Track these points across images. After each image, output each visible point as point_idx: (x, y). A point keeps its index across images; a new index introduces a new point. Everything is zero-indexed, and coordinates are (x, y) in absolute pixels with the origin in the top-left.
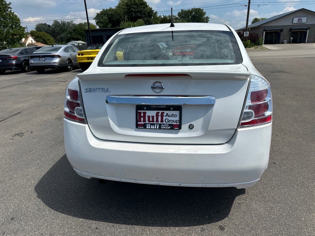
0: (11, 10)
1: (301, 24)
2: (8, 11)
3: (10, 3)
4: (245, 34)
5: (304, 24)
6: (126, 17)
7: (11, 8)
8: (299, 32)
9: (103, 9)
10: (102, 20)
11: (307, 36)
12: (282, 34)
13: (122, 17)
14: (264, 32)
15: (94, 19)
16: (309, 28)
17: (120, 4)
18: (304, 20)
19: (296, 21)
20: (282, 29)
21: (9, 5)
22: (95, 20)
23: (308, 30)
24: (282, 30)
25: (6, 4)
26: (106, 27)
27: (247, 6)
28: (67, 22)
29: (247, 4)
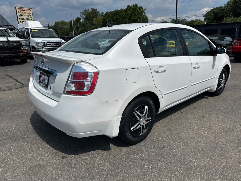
0: (145, 13)
2: (143, 14)
3: (145, 9)
6: (232, 13)
7: (145, 12)
9: (213, 8)
10: (210, 17)
13: (228, 13)
15: (204, 16)
17: (229, 3)
21: (144, 10)
22: (204, 18)
25: (142, 10)
26: (212, 22)
28: (181, 19)
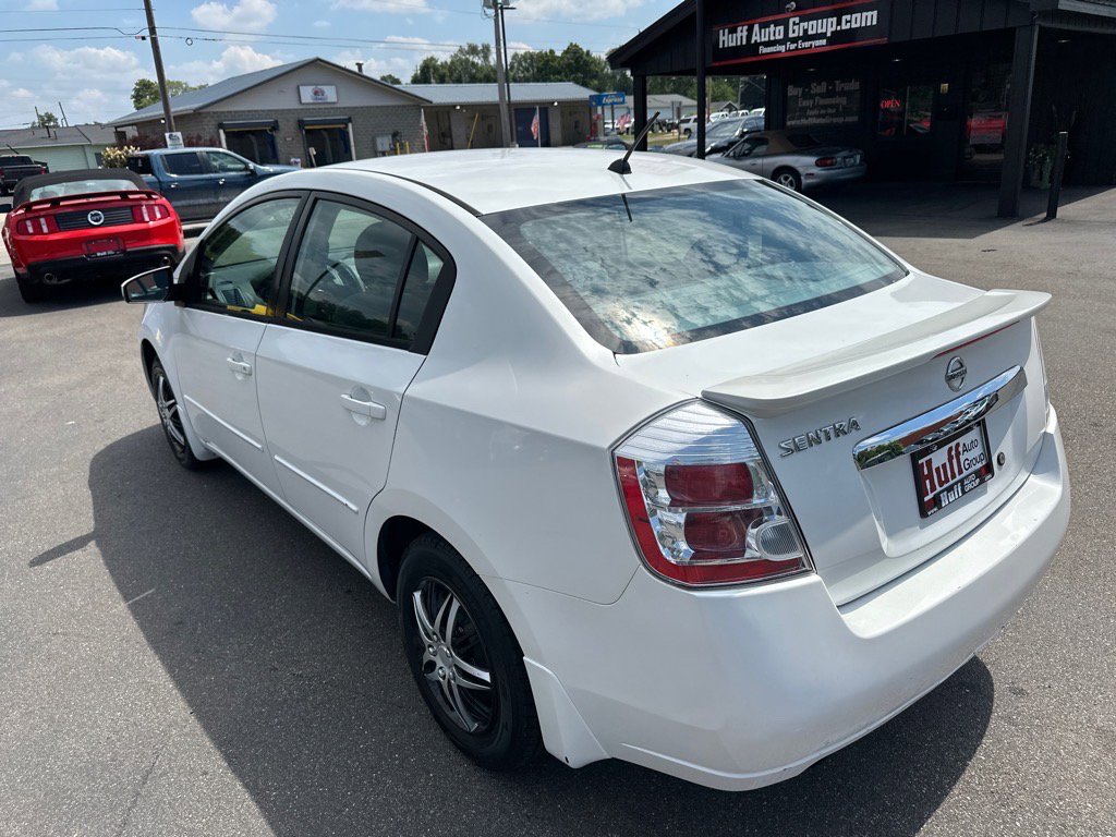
1: (323, 106)
4: (168, 140)
5: (332, 108)
8: (325, 130)
11: (352, 143)
12: (279, 138)
14: (221, 132)
16: (350, 120)
18: (330, 93)
19: (307, 94)
20: (276, 122)
23: (350, 125)
24: (275, 127)
27: (148, 39)
29: (146, 33)
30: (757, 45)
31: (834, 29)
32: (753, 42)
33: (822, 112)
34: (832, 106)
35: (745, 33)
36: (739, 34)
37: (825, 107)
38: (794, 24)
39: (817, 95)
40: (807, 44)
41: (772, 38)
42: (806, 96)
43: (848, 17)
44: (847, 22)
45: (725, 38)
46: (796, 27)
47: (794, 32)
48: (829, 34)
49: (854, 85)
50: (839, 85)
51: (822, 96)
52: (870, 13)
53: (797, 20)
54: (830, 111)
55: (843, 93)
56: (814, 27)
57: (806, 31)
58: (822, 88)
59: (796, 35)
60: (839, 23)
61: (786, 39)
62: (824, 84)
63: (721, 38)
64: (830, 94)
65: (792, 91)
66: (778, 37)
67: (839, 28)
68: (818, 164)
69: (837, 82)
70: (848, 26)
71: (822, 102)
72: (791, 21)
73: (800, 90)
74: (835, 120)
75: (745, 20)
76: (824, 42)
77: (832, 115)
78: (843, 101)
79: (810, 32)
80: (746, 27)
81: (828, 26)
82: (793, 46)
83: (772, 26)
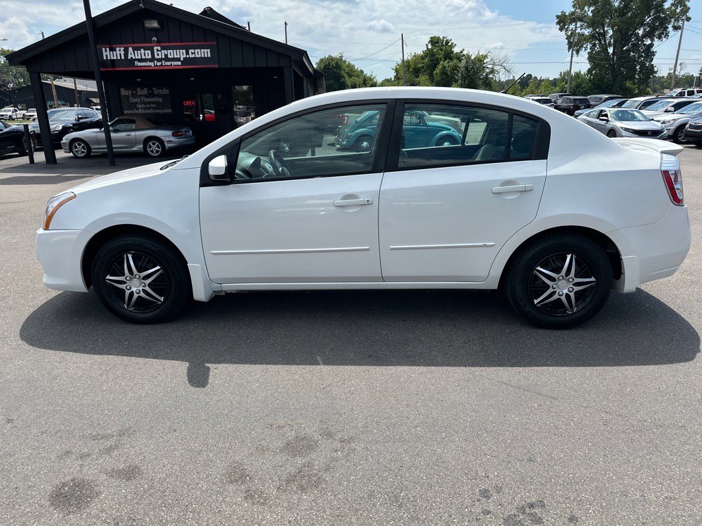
30: (133, 60)
31: (185, 56)
32: (129, 58)
33: (148, 106)
34: (153, 103)
35: (122, 53)
36: (118, 52)
37: (149, 103)
38: (158, 50)
39: (141, 95)
40: (169, 63)
41: (143, 57)
42: (134, 96)
43: (193, 51)
44: (192, 53)
45: (108, 53)
46: (159, 53)
47: (158, 55)
48: (182, 59)
49: (166, 91)
50: (156, 91)
51: (146, 96)
52: (205, 50)
53: (159, 48)
54: (152, 105)
55: (159, 96)
56: (172, 54)
57: (166, 56)
58: (145, 91)
59: (160, 57)
60: (187, 53)
61: (153, 59)
62: (146, 89)
63: (104, 54)
64: (151, 95)
65: (124, 92)
66: (147, 57)
67: (188, 56)
68: (174, 135)
69: (154, 89)
70: (193, 56)
71: (146, 100)
72: (155, 48)
73: (130, 92)
74: (157, 111)
75: (122, 44)
76: (180, 63)
77: (154, 108)
78: (160, 100)
79: (169, 57)
80: (122, 49)
81: (181, 54)
82: (159, 64)
83: (142, 50)
